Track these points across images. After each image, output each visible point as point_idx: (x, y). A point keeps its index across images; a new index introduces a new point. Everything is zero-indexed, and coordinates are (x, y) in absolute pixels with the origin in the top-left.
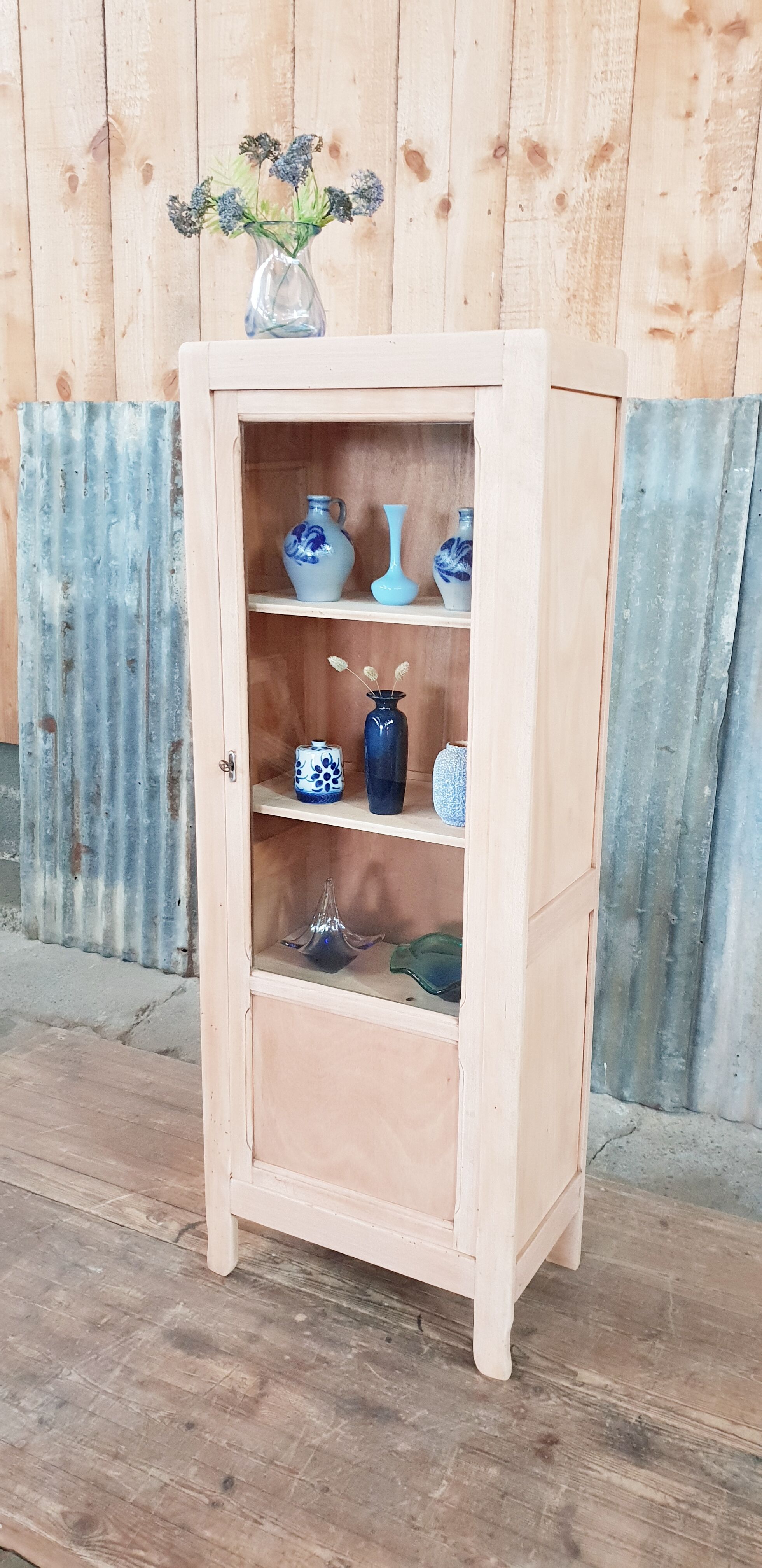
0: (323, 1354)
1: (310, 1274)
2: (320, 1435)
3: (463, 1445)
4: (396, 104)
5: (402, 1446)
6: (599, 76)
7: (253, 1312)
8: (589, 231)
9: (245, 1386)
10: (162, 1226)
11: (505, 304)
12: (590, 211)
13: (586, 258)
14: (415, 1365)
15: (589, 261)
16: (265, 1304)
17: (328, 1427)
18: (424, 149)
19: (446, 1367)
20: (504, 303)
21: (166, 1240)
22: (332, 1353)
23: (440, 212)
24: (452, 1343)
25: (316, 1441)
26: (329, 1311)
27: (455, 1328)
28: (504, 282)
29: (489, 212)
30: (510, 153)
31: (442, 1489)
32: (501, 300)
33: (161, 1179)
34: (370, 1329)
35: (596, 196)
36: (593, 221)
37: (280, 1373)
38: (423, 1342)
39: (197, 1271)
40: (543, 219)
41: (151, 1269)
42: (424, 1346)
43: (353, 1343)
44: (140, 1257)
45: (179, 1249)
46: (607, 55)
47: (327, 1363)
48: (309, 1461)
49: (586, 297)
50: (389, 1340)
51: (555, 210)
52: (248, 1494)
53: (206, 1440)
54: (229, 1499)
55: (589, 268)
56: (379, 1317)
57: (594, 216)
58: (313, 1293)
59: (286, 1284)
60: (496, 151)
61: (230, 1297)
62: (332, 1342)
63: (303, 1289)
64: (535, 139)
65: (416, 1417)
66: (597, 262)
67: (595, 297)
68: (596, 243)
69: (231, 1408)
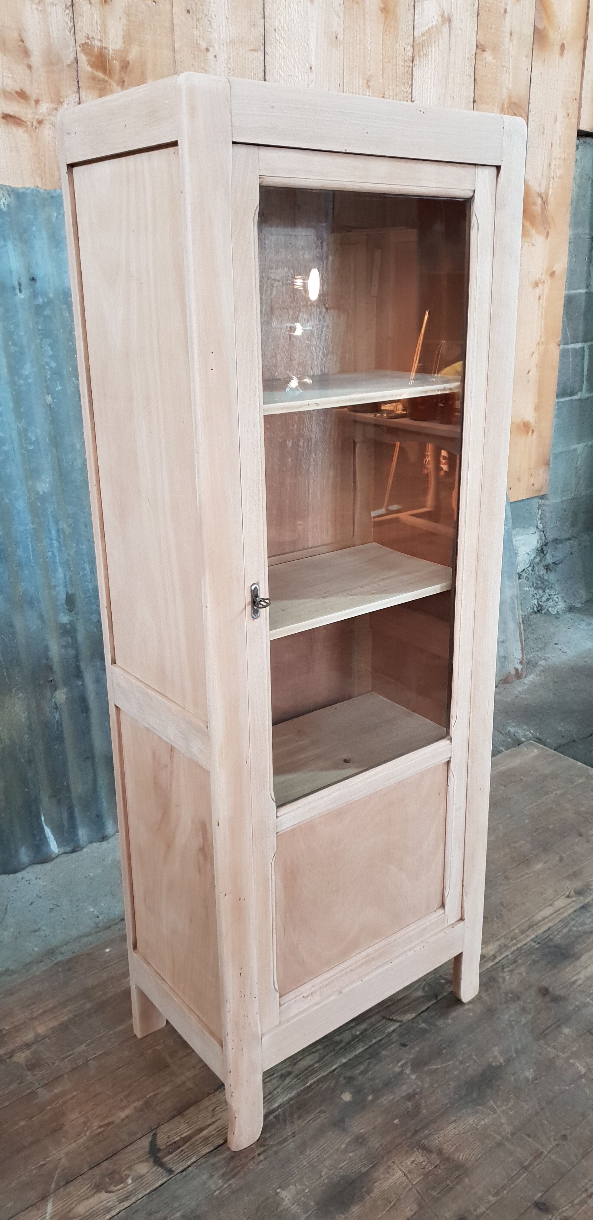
0: (404, 1094)
1: (290, 1073)
2: (502, 1124)
3: (537, 1039)
5: (529, 1074)
7: (321, 1131)
9: (424, 1164)
10: (133, 1181)
14: (440, 1038)
16: (314, 1119)
17: (496, 1116)
19: (450, 1021)
21: (160, 1183)
22: (404, 1087)
24: (423, 1009)
25: (509, 1129)
26: (348, 1074)
27: (407, 1001)
31: (577, 1064)
33: (41, 1163)
34: (384, 1053)
37: (416, 1132)
38: (415, 1025)
39: (232, 1164)
41: (205, 1209)
42: (420, 1026)
43: (397, 1070)
44: (178, 1214)
45: (184, 1173)
47: (416, 1094)
48: (530, 1140)
50: (404, 1045)
52: (558, 1195)
53: (484, 1212)
54: (560, 1211)
56: (372, 1043)
58: (316, 1079)
59: (293, 1094)
61: (291, 1145)
62: (390, 1084)
63: (308, 1084)
65: (499, 1056)
69: (448, 1182)
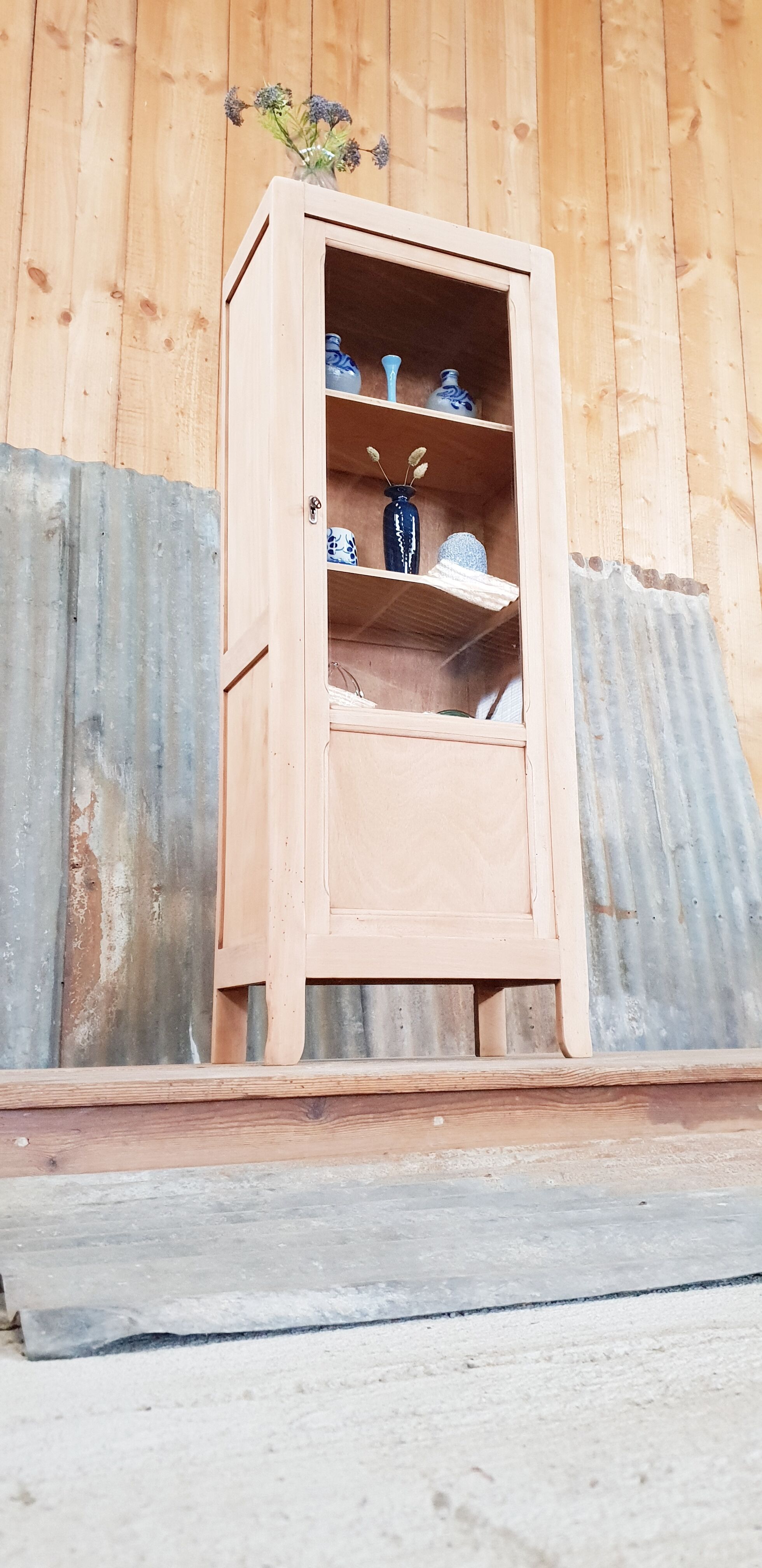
4: (21, 230)
6: (196, 274)
8: (192, 371)
11: (122, 403)
12: (192, 358)
13: (190, 389)
15: (193, 391)
18: (48, 270)
20: (121, 401)
23: (62, 320)
28: (121, 387)
29: (107, 334)
30: (126, 299)
32: (119, 400)
35: (196, 350)
36: (195, 365)
40: (154, 352)
46: (201, 264)
49: (191, 415)
51: (164, 348)
55: (193, 396)
57: (195, 361)
60: (113, 293)
64: (146, 296)
66: (199, 394)
67: (198, 417)
68: (198, 380)
